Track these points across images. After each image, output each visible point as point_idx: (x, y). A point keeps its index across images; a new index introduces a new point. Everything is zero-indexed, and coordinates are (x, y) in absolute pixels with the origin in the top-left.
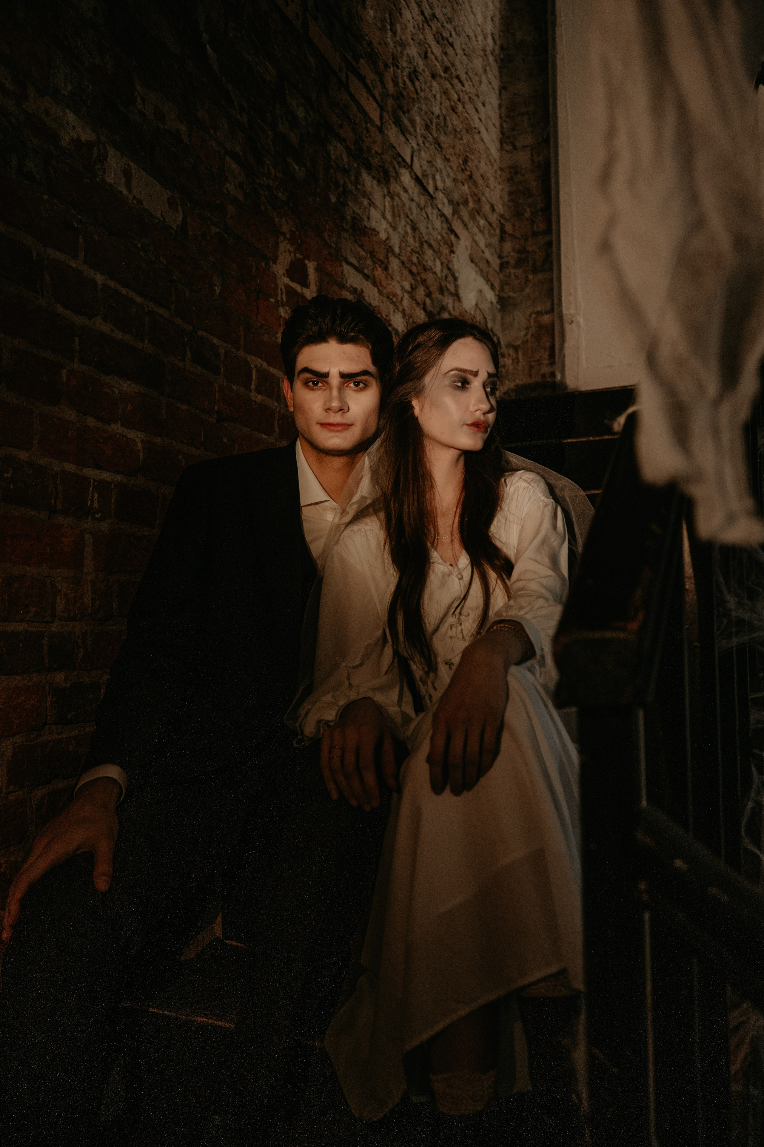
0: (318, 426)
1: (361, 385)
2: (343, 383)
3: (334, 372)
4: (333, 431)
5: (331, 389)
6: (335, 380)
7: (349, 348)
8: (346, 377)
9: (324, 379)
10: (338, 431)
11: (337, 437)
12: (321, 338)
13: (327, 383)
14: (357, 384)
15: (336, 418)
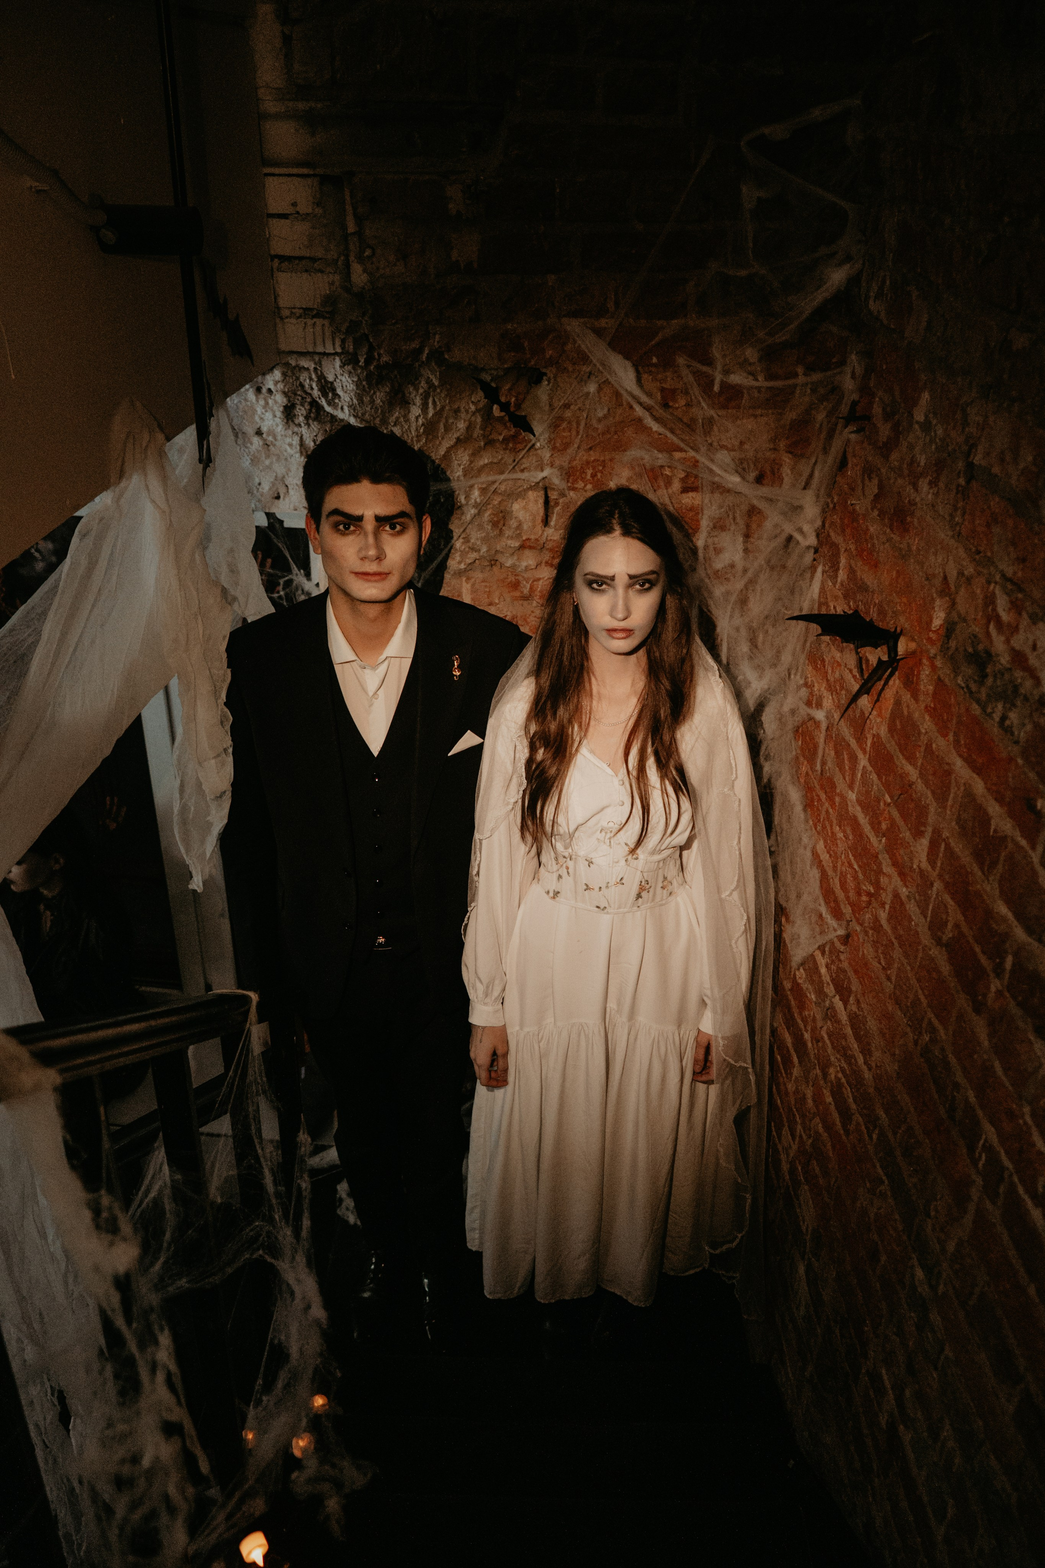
0: (353, 576)
1: (398, 528)
2: (380, 526)
3: (369, 514)
4: (370, 581)
5: (366, 534)
6: (369, 525)
7: (384, 488)
8: (380, 520)
9: (358, 523)
10: (375, 581)
11: (375, 587)
12: (352, 478)
13: (361, 527)
14: (393, 527)
15: (372, 567)
